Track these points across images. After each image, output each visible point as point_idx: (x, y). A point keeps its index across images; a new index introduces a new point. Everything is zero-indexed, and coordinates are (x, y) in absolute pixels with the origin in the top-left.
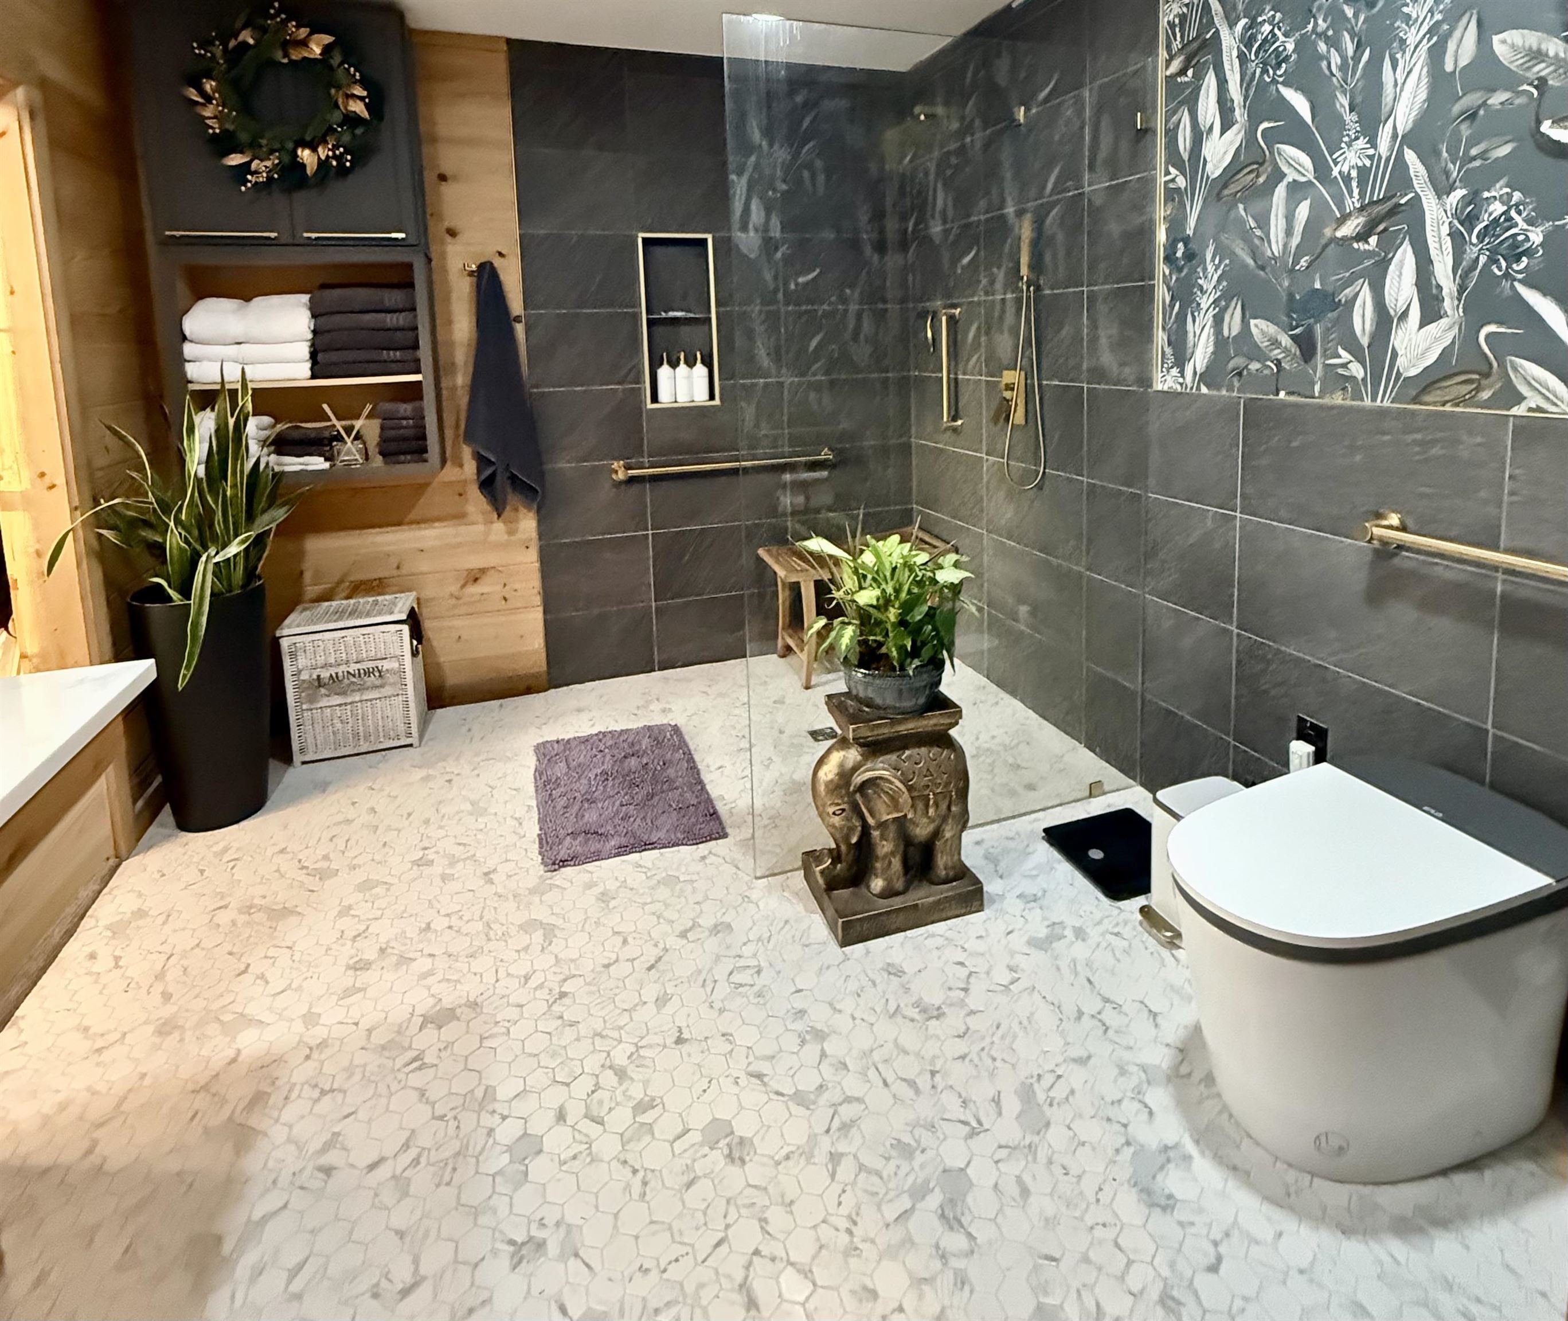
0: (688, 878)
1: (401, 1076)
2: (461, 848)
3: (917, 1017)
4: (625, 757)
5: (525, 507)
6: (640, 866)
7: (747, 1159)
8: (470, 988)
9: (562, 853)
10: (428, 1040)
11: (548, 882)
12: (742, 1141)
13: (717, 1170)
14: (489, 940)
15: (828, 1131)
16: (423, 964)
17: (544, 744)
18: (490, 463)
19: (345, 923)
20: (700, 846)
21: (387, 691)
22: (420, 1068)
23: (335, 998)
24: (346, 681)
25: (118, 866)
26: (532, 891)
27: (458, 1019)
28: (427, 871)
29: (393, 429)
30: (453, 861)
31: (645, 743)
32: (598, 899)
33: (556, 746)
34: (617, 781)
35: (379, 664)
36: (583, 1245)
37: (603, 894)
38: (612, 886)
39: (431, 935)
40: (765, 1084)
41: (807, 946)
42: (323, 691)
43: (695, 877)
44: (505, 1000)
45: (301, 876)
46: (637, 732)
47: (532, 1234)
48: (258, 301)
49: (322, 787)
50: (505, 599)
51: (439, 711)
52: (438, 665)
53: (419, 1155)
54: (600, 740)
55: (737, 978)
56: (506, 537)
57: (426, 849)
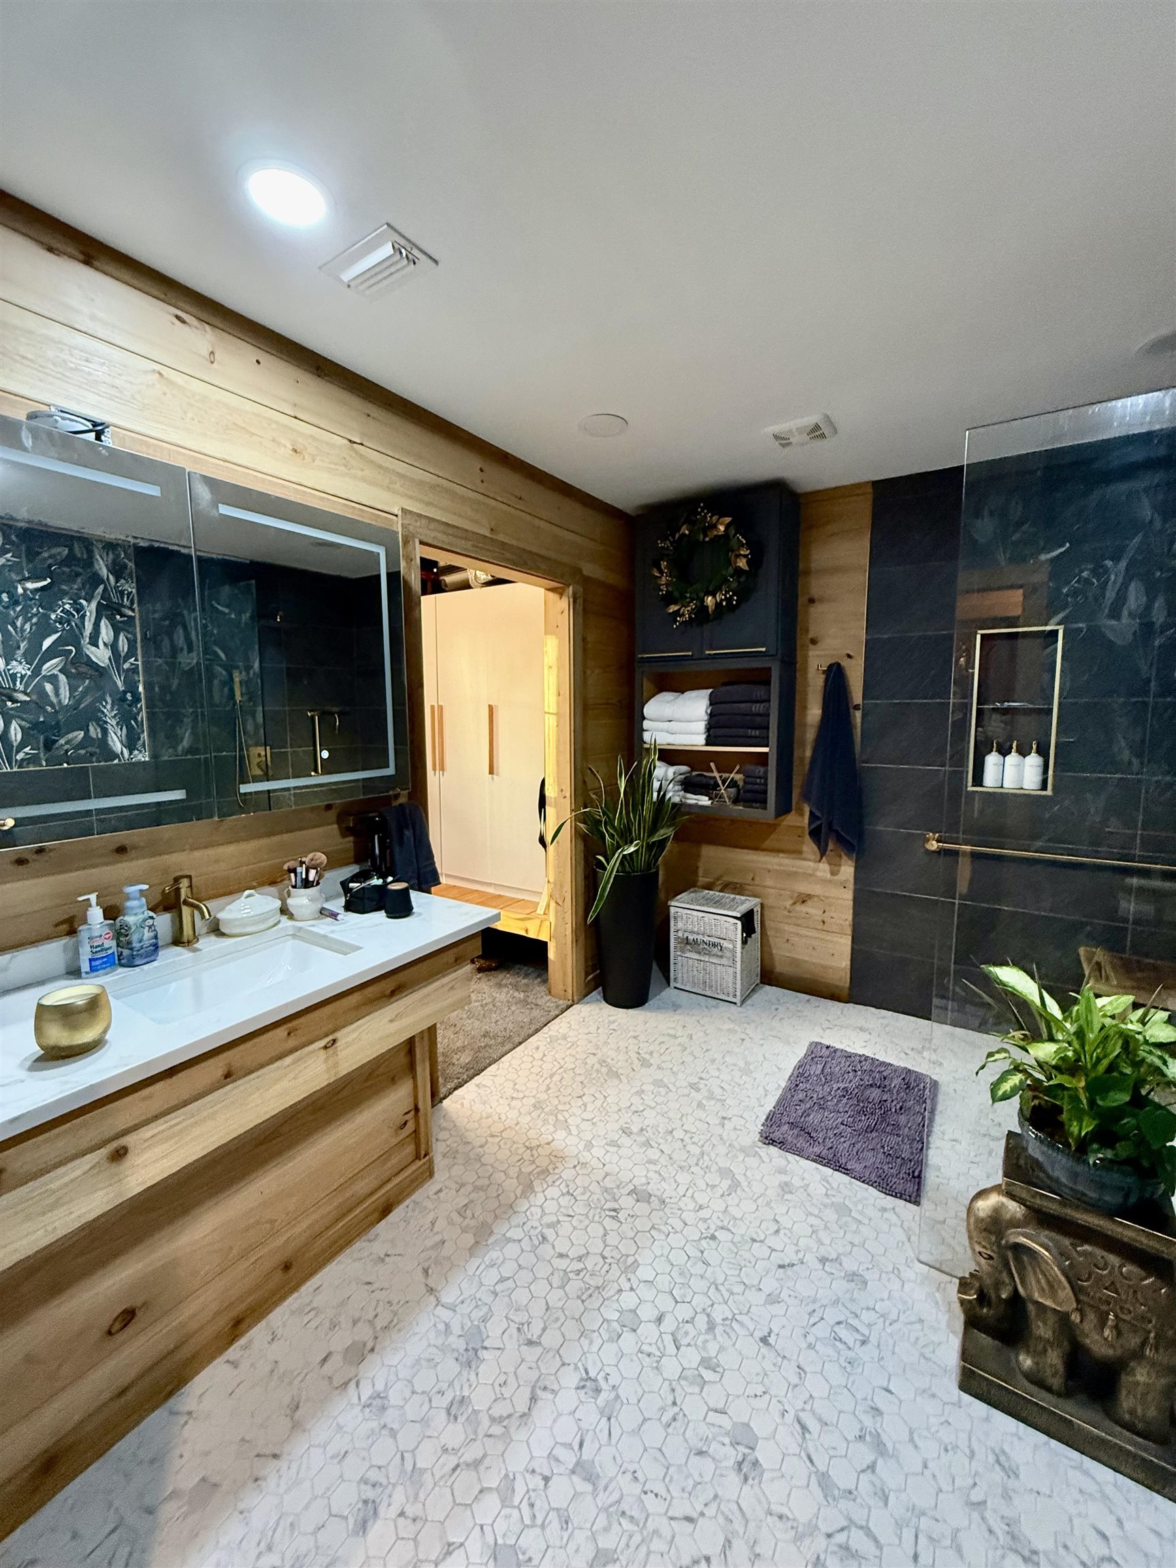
0: (860, 1218)
1: (603, 1215)
2: (721, 1090)
3: (1000, 1533)
4: (871, 1085)
5: (846, 854)
6: (828, 1182)
7: (750, 1481)
8: (667, 1189)
9: (777, 1133)
10: (627, 1202)
11: (757, 1149)
12: (756, 1463)
13: (723, 1465)
14: (697, 1164)
15: (829, 1536)
16: (653, 1154)
17: (817, 1044)
18: (818, 818)
19: (636, 1100)
20: (889, 1197)
21: (724, 961)
22: (613, 1217)
23: (605, 1142)
24: (701, 946)
25: (572, 1006)
26: (742, 1150)
27: (649, 1203)
28: (694, 1093)
29: (751, 784)
30: (711, 1097)
31: (897, 1082)
32: (780, 1185)
33: (824, 1049)
34: (851, 1102)
35: (722, 941)
36: (616, 1417)
37: (786, 1184)
38: (796, 1182)
39: (669, 1138)
40: (804, 1438)
41: (925, 1357)
42: (689, 947)
43: (866, 1221)
44: (680, 1212)
45: (634, 1056)
46: (896, 1069)
47: (599, 1377)
48: (688, 694)
49: (676, 1007)
50: (824, 922)
51: (768, 987)
52: (771, 954)
53: (582, 1270)
54: (860, 1062)
55: (842, 1332)
56: (829, 876)
57: (701, 1079)
